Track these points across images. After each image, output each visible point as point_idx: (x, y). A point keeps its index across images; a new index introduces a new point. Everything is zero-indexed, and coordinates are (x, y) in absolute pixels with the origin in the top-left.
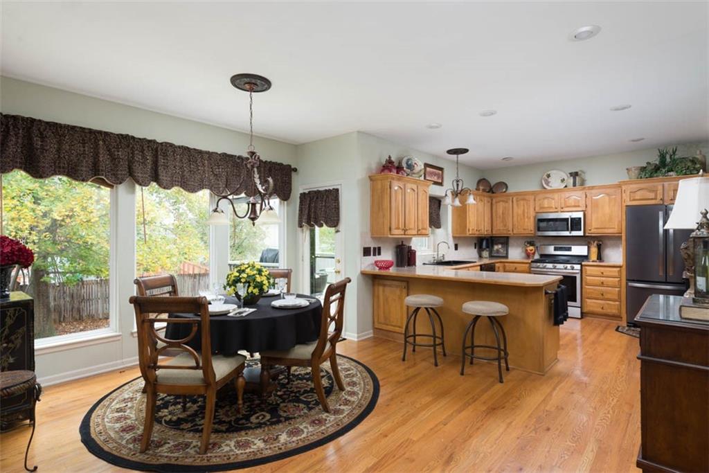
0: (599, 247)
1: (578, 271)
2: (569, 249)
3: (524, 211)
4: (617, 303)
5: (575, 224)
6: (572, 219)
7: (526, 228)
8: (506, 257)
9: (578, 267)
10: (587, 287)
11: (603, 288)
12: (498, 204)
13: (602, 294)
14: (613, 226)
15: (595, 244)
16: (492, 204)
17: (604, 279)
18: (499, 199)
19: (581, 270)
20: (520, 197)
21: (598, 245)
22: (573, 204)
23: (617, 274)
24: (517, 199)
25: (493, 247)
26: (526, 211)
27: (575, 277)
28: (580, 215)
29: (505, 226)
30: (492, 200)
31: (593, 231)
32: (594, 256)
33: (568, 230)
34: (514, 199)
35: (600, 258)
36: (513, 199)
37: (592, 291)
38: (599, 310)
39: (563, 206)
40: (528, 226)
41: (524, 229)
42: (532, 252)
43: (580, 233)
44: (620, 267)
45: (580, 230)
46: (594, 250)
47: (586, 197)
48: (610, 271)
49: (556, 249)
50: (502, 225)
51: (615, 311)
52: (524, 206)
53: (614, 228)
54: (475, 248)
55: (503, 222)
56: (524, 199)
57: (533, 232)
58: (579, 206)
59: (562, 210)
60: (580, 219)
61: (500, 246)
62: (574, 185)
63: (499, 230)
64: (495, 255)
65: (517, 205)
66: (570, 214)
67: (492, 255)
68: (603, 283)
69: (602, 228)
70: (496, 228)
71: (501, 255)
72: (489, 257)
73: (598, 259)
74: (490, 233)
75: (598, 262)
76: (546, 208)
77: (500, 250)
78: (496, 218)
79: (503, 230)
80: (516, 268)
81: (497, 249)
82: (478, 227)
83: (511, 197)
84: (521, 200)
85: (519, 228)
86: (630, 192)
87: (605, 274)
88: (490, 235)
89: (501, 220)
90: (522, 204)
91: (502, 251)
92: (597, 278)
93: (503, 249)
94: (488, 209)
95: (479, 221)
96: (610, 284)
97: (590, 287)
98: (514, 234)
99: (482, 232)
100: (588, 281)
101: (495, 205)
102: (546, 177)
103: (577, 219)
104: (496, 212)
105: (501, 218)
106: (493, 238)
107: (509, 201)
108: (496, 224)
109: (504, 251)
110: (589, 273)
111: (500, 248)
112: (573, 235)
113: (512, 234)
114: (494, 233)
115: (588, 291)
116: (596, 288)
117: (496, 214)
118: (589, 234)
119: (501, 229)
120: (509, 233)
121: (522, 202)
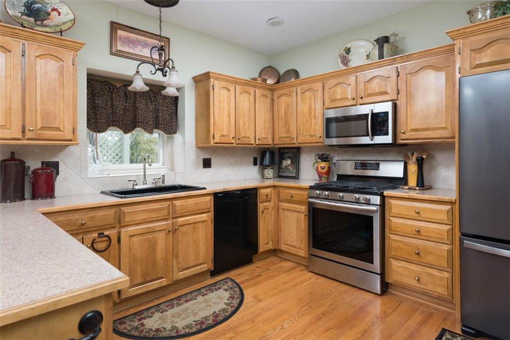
0: (420, 163)
1: (375, 208)
2: (377, 167)
3: (310, 106)
4: (446, 275)
5: (378, 123)
6: (373, 114)
7: (312, 134)
8: (296, 177)
9: (376, 199)
10: (392, 236)
11: (420, 242)
12: (280, 100)
13: (418, 254)
14: (443, 125)
15: (414, 158)
16: (273, 100)
17: (422, 224)
18: (281, 92)
19: (383, 205)
20: (306, 87)
21: (417, 159)
22: (377, 91)
23: (444, 217)
24: (302, 89)
25: (280, 163)
26: (313, 106)
27: (372, 218)
28: (387, 107)
29: (288, 131)
30: (273, 95)
31: (409, 135)
32: (413, 181)
33: (367, 135)
34: (299, 89)
35: (421, 184)
36: (296, 89)
37: (401, 245)
38: (412, 282)
39: (363, 95)
40: (315, 130)
41: (311, 136)
42: (325, 170)
43: (387, 139)
44: (451, 203)
45: (387, 134)
46: (413, 168)
47: (398, 76)
48: (432, 211)
49: (357, 167)
50: (284, 130)
51: (441, 291)
52: (310, 100)
54: (255, 164)
55: (285, 125)
56: (310, 90)
57: (321, 140)
58: (386, 93)
59: (361, 101)
60: (386, 113)
61: (289, 162)
62: (381, 56)
63: (283, 138)
64: (284, 174)
65: (302, 99)
66: (371, 106)
67: (280, 174)
68: (419, 231)
69: (423, 130)
70: (278, 135)
71: (290, 175)
72: (274, 177)
73: (417, 186)
74: (270, 142)
75: (417, 191)
76: (339, 100)
77: (290, 167)
78: (278, 121)
79: (286, 138)
80: (292, 197)
81: (286, 166)
82: (239, 133)
83: (295, 88)
84: (306, 91)
85: (305, 135)
86: (471, 51)
87: (423, 215)
88: (270, 145)
89: (284, 123)
90: (308, 96)
91: (291, 169)
92: (409, 222)
93: (293, 165)
94: (264, 107)
95: (241, 124)
96: (433, 235)
97: (398, 238)
98: (299, 143)
99: (251, 141)
100: (393, 226)
101: (277, 101)
102: (344, 53)
103: (383, 115)
104: (278, 111)
105: (284, 120)
106: (282, 150)
107: (292, 94)
108: (278, 130)
109: (294, 169)
110: (394, 211)
111: (289, 165)
112: (376, 143)
113: (297, 144)
114: (276, 142)
115: (394, 244)
116: (407, 240)
117: (278, 114)
118: (402, 140)
119: (284, 136)
120: (293, 142)
121: (308, 94)
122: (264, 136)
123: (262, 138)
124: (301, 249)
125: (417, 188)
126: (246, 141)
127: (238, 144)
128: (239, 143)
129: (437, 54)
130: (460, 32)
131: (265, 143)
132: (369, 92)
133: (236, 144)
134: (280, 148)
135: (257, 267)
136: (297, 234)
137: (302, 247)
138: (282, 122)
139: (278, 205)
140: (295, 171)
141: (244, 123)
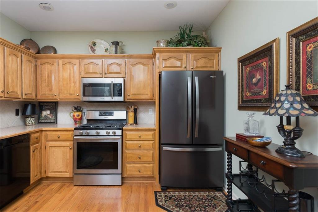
0: (135, 111)
1: (119, 137)
2: (111, 114)
3: (70, 74)
4: (152, 165)
5: (117, 89)
6: (113, 84)
8: (55, 123)
9: (119, 132)
10: (127, 151)
11: (140, 152)
12: (43, 66)
13: (140, 158)
14: (147, 93)
15: (132, 109)
16: (36, 65)
17: (141, 142)
19: (122, 135)
20: (66, 61)
21: (134, 109)
22: (115, 71)
23: (151, 137)
25: (40, 112)
26: (72, 75)
27: (117, 143)
28: (120, 81)
29: (51, 90)
30: (36, 62)
31: (131, 97)
32: (131, 121)
33: (110, 96)
34: (61, 61)
35: (136, 122)
37: (131, 155)
38: (137, 173)
39: (106, 72)
40: (74, 90)
41: (71, 94)
42: (80, 117)
43: (121, 99)
44: (154, 130)
45: (121, 96)
46: (131, 114)
47: (126, 65)
48: (146, 135)
49: (100, 114)
50: (47, 89)
51: (149, 173)
52: (70, 70)
53: (147, 94)
54: (17, 114)
55: (48, 85)
56: (70, 63)
57: (79, 97)
58: (119, 73)
59: (105, 76)
60: (121, 84)
61: (48, 112)
62: (116, 52)
63: (45, 95)
64: (43, 121)
65: (63, 68)
66: (113, 79)
67: (40, 121)
68: (140, 146)
69: (138, 94)
70: (42, 92)
71: (49, 121)
72: (35, 124)
73: (134, 123)
74: (34, 97)
75: (134, 126)
76: (91, 73)
77: (49, 116)
78: (41, 82)
79: (48, 94)
80: (59, 137)
81: (45, 116)
82: (8, 88)
83: (57, 60)
84: (67, 63)
85: (65, 93)
86: (163, 59)
87: (142, 137)
88: (34, 99)
89: (47, 84)
90: (68, 68)
91: (50, 117)
92: (135, 142)
93: (52, 115)
94: (30, 70)
95: (10, 81)
96: (146, 147)
97: (130, 152)
98: (60, 99)
99: (18, 95)
100: (127, 145)
101: (40, 67)
102: (92, 45)
103: (119, 85)
104: (41, 74)
105: (47, 82)
106: (41, 104)
107: (55, 64)
108: (41, 89)
109: (53, 117)
110: (128, 137)
111: (49, 114)
112: (115, 100)
113: (59, 99)
114: (39, 97)
115: (128, 155)
116: (135, 152)
117: (41, 77)
118: (128, 99)
119: (47, 93)
120: (55, 97)
121: (68, 66)
122: (29, 93)
123: (28, 93)
124: (66, 172)
125: (135, 124)
126: (14, 95)
127: (6, 98)
128: (8, 96)
129: (144, 58)
130: (159, 50)
131: (31, 98)
132: (110, 71)
133: (5, 98)
134: (40, 102)
135: (30, 197)
136: (63, 162)
137: (67, 171)
138: (46, 82)
139: (46, 144)
140: (54, 118)
141: (13, 81)
